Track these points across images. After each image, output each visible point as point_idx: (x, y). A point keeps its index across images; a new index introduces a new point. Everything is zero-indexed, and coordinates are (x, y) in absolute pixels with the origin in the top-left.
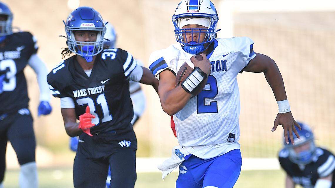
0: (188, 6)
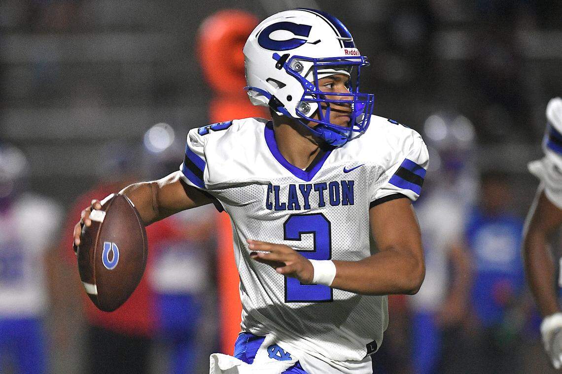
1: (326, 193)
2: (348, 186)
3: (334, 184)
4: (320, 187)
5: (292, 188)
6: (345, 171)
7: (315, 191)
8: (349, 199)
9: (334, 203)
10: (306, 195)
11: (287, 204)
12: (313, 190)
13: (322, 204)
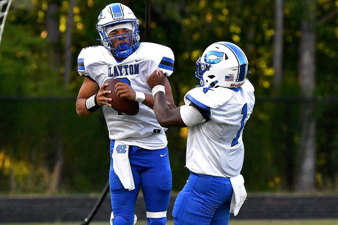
0: (112, 15)
1: (128, 69)
2: (137, 67)
3: (131, 66)
4: (126, 67)
5: (115, 67)
6: (136, 61)
7: (124, 68)
8: (137, 72)
9: (131, 74)
10: (121, 70)
11: (114, 74)
12: (123, 68)
13: (127, 74)
